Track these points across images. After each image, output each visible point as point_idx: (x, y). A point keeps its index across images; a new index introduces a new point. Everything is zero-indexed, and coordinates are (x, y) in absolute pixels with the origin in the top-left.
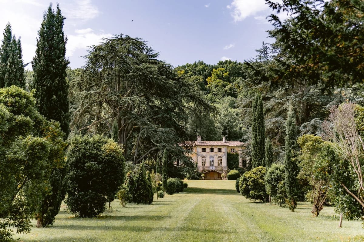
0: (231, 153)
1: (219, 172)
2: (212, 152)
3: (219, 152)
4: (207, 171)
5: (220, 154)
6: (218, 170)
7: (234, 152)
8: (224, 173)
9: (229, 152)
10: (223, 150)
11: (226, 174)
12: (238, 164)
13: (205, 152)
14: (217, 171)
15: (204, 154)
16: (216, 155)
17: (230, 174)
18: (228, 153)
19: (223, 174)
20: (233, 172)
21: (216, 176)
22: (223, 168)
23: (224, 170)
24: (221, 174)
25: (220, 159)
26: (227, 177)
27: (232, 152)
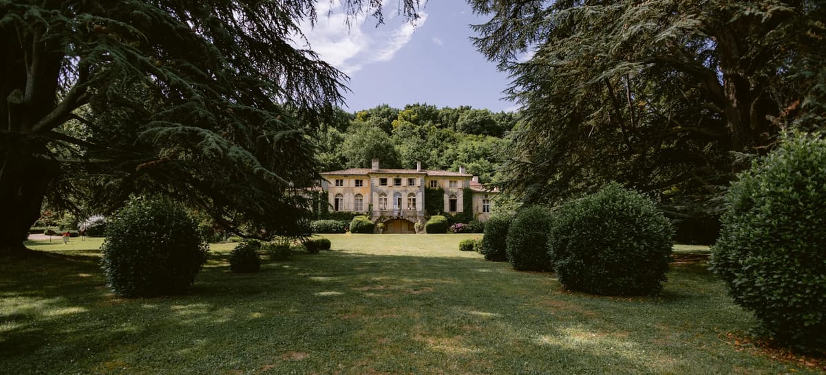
0: (431, 188)
1: (410, 219)
2: (397, 185)
3: (411, 185)
4: (388, 219)
5: (412, 189)
6: (409, 217)
7: (435, 186)
8: (420, 221)
9: (427, 186)
10: (418, 182)
11: (424, 223)
12: (443, 208)
13: (386, 185)
14: (407, 219)
15: (384, 188)
16: (406, 191)
17: (430, 222)
18: (425, 187)
19: (418, 224)
20: (437, 219)
21: (405, 227)
22: (418, 214)
23: (420, 217)
24: (414, 223)
25: (412, 197)
26: (425, 229)
27: (432, 186)
